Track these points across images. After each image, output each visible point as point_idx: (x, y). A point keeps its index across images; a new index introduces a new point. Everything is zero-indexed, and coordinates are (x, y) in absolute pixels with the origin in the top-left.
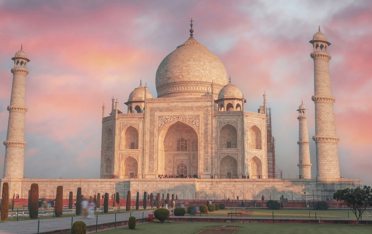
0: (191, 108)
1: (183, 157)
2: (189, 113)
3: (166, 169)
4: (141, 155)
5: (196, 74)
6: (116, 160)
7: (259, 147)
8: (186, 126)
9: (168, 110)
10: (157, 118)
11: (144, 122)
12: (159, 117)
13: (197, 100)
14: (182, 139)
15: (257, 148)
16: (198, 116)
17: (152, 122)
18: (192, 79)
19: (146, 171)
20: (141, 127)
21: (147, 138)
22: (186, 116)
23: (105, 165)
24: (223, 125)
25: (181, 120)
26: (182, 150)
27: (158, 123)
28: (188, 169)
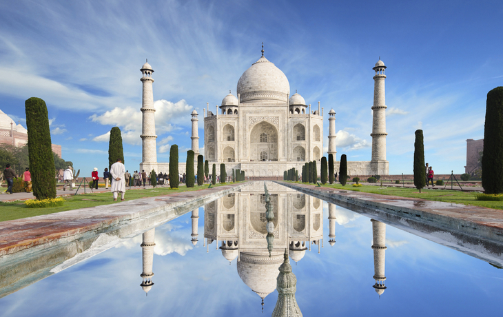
0: (273, 111)
1: (265, 147)
2: (271, 115)
3: (252, 155)
4: (236, 145)
5: (271, 85)
6: (218, 149)
7: (318, 139)
8: (268, 124)
9: (257, 112)
10: (248, 118)
11: (238, 122)
12: (250, 118)
13: (277, 105)
14: (264, 134)
15: (316, 140)
16: (278, 117)
17: (244, 121)
18: (268, 90)
19: (241, 156)
20: (236, 125)
21: (241, 133)
22: (269, 117)
23: (208, 152)
24: (296, 124)
25: (265, 120)
26: (264, 141)
27: (248, 122)
28: (268, 155)
